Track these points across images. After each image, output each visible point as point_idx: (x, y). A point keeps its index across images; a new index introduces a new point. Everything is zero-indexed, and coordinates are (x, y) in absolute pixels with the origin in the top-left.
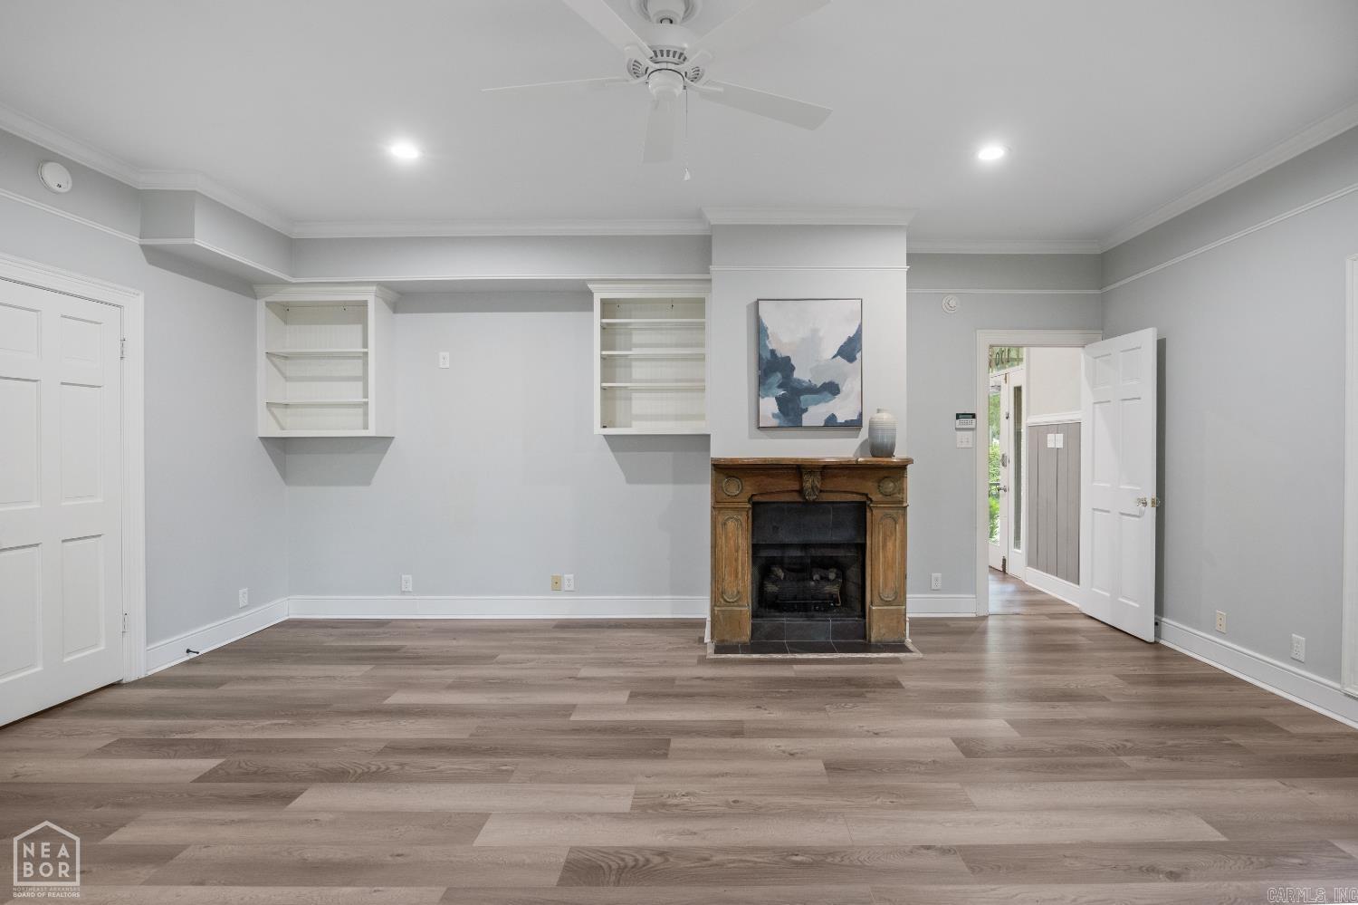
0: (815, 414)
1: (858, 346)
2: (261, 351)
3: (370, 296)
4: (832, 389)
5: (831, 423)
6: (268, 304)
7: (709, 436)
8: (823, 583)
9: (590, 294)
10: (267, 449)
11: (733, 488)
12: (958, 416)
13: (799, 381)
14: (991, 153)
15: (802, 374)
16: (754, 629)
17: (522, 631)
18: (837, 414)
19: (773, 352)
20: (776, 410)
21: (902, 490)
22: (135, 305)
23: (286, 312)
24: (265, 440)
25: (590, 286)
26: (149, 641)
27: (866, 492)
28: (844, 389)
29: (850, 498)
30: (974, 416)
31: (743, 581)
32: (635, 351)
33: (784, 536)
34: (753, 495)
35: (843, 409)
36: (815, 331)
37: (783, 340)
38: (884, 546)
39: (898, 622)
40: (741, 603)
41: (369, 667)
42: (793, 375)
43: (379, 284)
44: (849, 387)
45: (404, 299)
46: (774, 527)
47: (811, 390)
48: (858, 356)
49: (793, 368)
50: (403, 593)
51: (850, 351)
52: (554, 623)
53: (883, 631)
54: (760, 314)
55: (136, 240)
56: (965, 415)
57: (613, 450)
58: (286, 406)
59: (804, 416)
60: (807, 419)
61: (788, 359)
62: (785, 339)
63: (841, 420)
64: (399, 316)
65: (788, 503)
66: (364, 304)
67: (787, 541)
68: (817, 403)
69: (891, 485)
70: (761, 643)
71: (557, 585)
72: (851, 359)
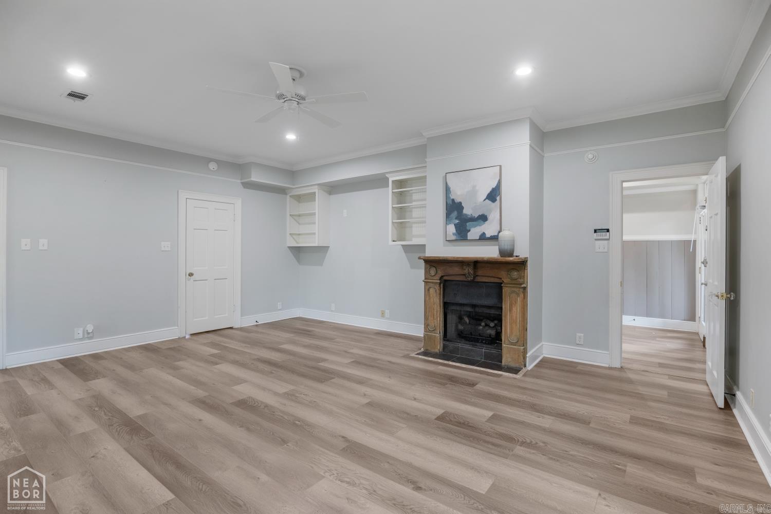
0: (474, 232)
1: (498, 192)
2: (288, 214)
3: (315, 189)
4: (483, 218)
5: (483, 238)
6: (290, 196)
7: (425, 245)
8: (487, 328)
9: (388, 179)
10: (292, 252)
11: (433, 272)
12: (595, 231)
13: (466, 215)
14: (524, 71)
15: (468, 211)
16: (445, 347)
17: (357, 332)
18: (486, 233)
19: (453, 200)
20: (455, 231)
21: (523, 277)
22: (239, 203)
23: (299, 198)
24: (290, 248)
25: (387, 175)
26: (242, 316)
27: (500, 277)
28: (490, 218)
29: (492, 280)
30: (608, 230)
31: (438, 321)
32: (414, 203)
33: (460, 299)
34: (442, 276)
35: (489, 229)
36: (474, 187)
37: (458, 194)
38: (511, 310)
39: (519, 356)
40: (436, 332)
41: (292, 335)
42: (462, 212)
43: (319, 185)
44: (493, 216)
45: (333, 189)
46: (455, 294)
47: (472, 219)
48: (498, 198)
49: (463, 208)
50: (332, 311)
51: (493, 195)
52: (376, 332)
53: (509, 360)
54: (447, 181)
55: (239, 181)
56: (601, 230)
57: (405, 252)
58: (299, 234)
59: (469, 234)
60: (470, 236)
61: (460, 203)
62: (459, 193)
63: (488, 235)
64: (331, 196)
65: (462, 281)
66: (314, 193)
67: (461, 302)
68: (475, 226)
69: (516, 273)
70: (446, 355)
71: (383, 314)
72: (494, 200)
